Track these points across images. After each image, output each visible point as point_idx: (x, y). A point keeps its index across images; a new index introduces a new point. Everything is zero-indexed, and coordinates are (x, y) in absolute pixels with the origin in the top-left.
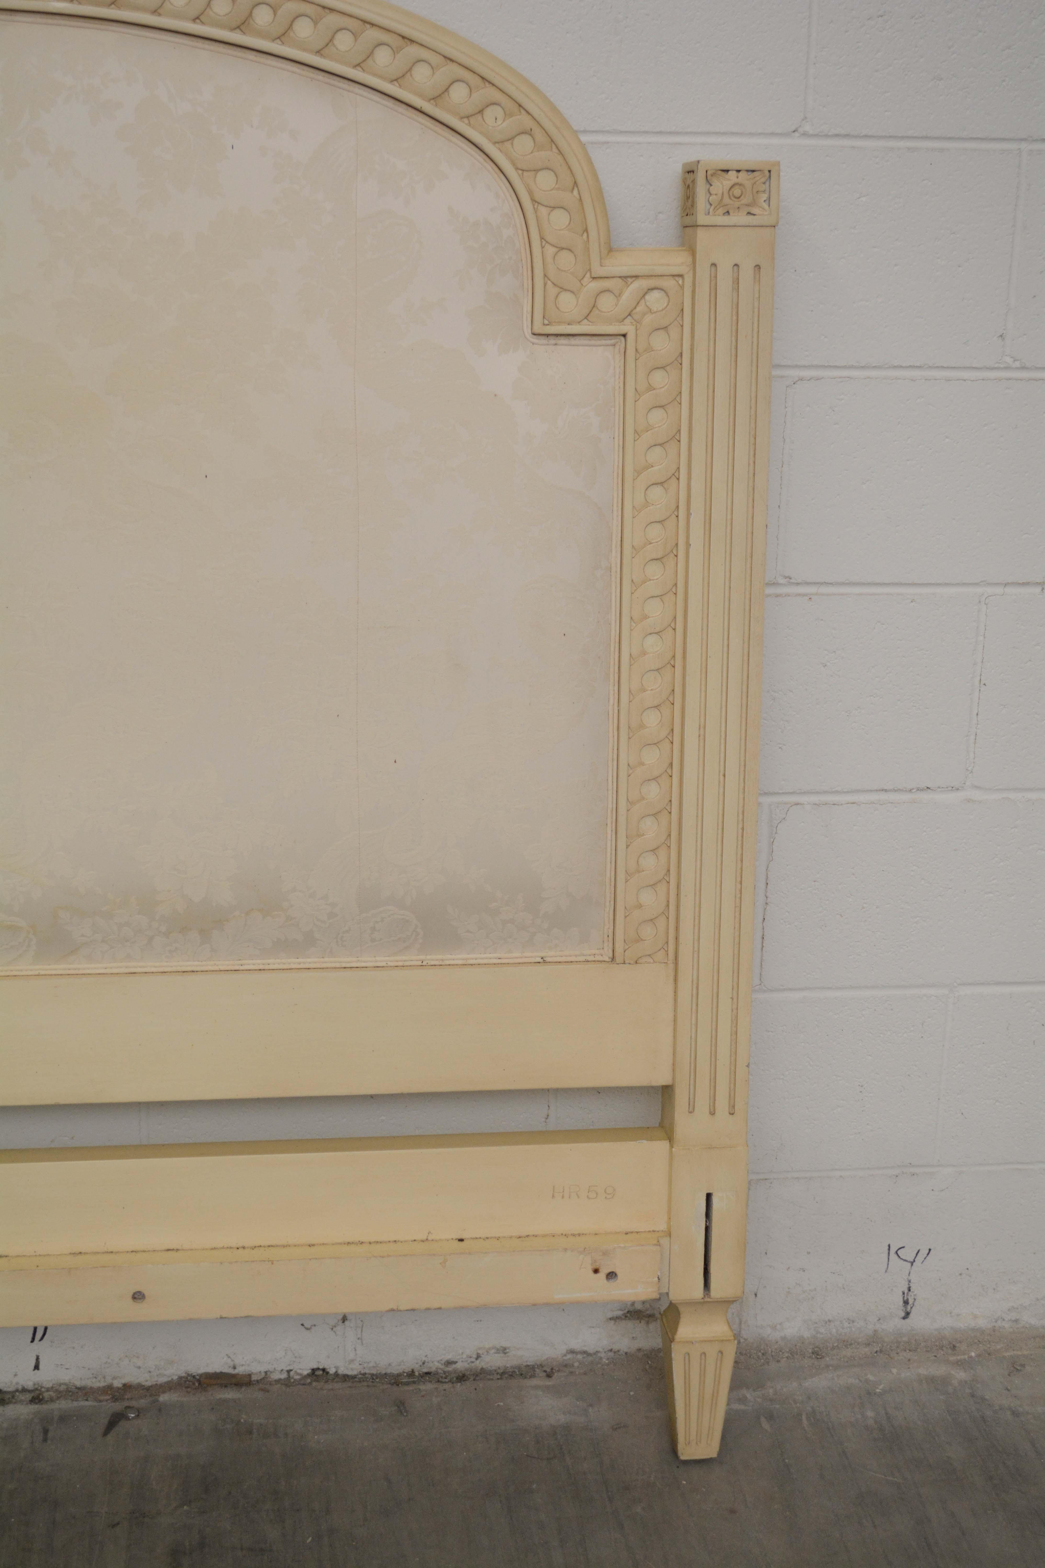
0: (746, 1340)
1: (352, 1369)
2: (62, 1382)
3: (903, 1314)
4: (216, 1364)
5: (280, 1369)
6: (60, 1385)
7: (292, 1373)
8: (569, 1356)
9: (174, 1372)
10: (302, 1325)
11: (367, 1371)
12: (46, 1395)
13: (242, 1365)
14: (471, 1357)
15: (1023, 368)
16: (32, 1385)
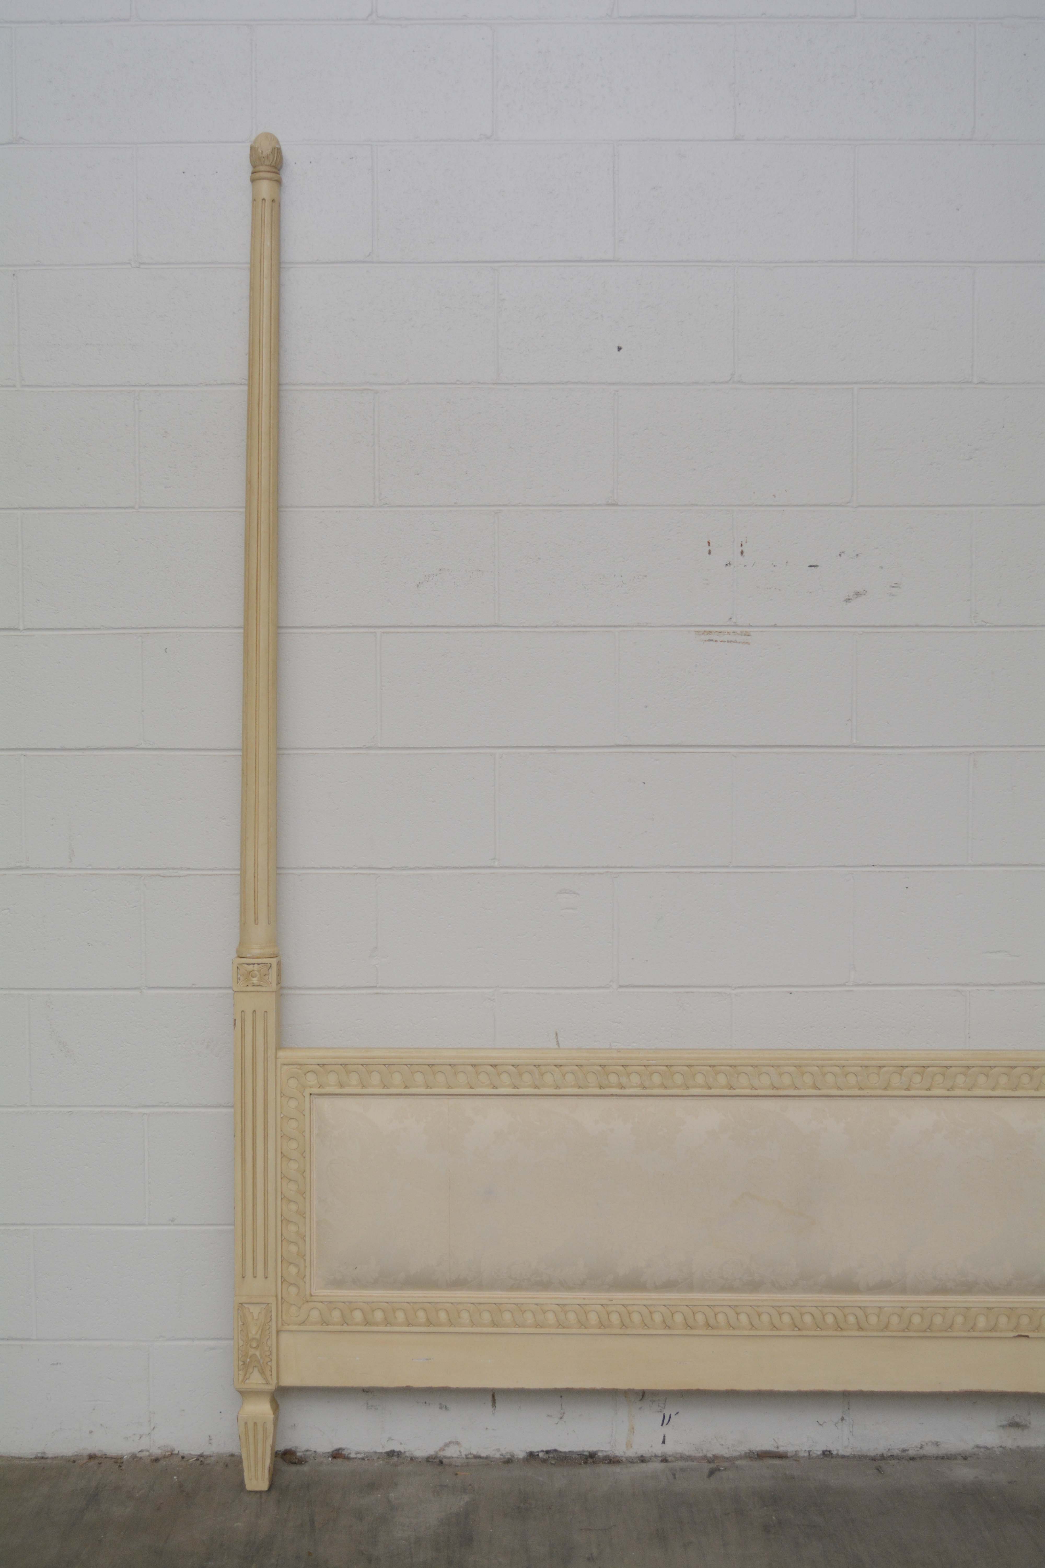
1: (847, 1452)
2: (678, 1452)
4: (766, 1444)
5: (804, 1449)
7: (811, 1453)
8: (977, 1449)
9: (744, 1449)
10: (818, 1422)
11: (856, 1453)
12: (669, 1459)
13: (783, 1447)
14: (917, 1447)
16: (662, 1453)
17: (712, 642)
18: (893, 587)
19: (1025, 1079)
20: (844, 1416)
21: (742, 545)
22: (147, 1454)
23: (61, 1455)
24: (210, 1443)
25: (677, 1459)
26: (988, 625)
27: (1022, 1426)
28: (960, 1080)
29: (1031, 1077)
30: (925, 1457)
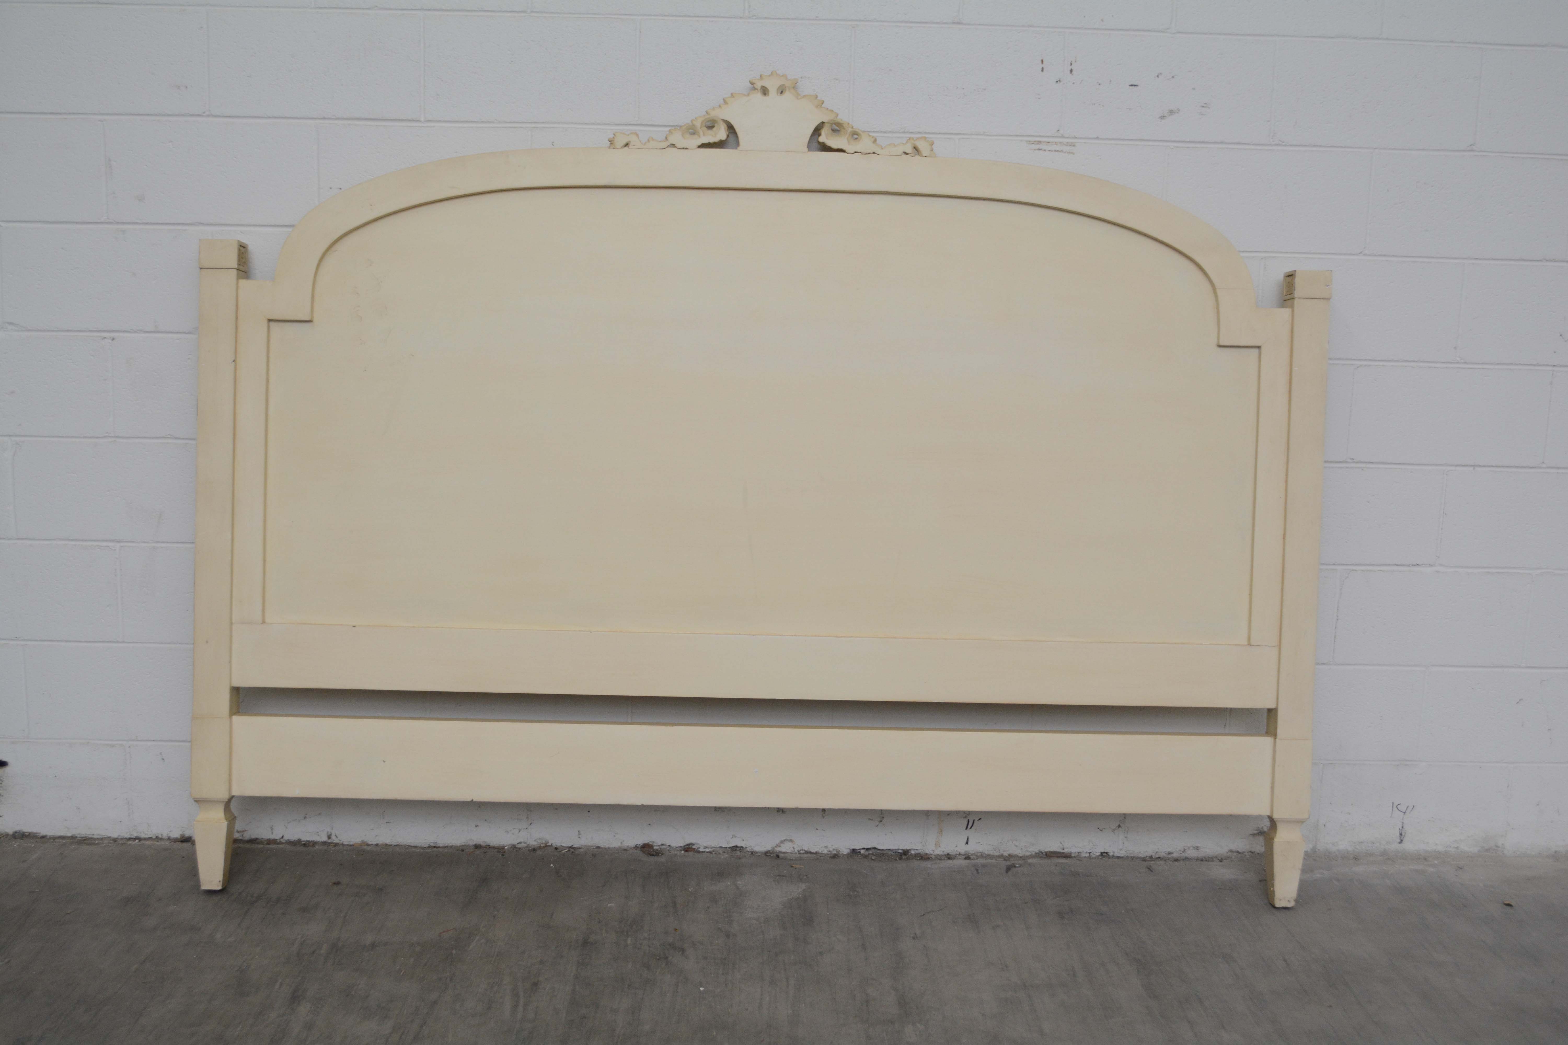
0: (1319, 850)
1: (1121, 854)
2: (979, 851)
3: (1399, 841)
4: (1053, 847)
5: (1085, 852)
6: (978, 853)
7: (1091, 854)
8: (1229, 854)
9: (1034, 850)
10: (1098, 828)
11: (1129, 856)
12: (971, 857)
13: (1067, 848)
14: (1180, 851)
15: (1465, 363)
16: (965, 852)
17: (1041, 151)
18: (1203, 107)
20: (1121, 824)
21: (1071, 64)
22: (525, 845)
23: (451, 845)
24: (580, 837)
25: (978, 857)
26: (1284, 144)
30: (1187, 859)
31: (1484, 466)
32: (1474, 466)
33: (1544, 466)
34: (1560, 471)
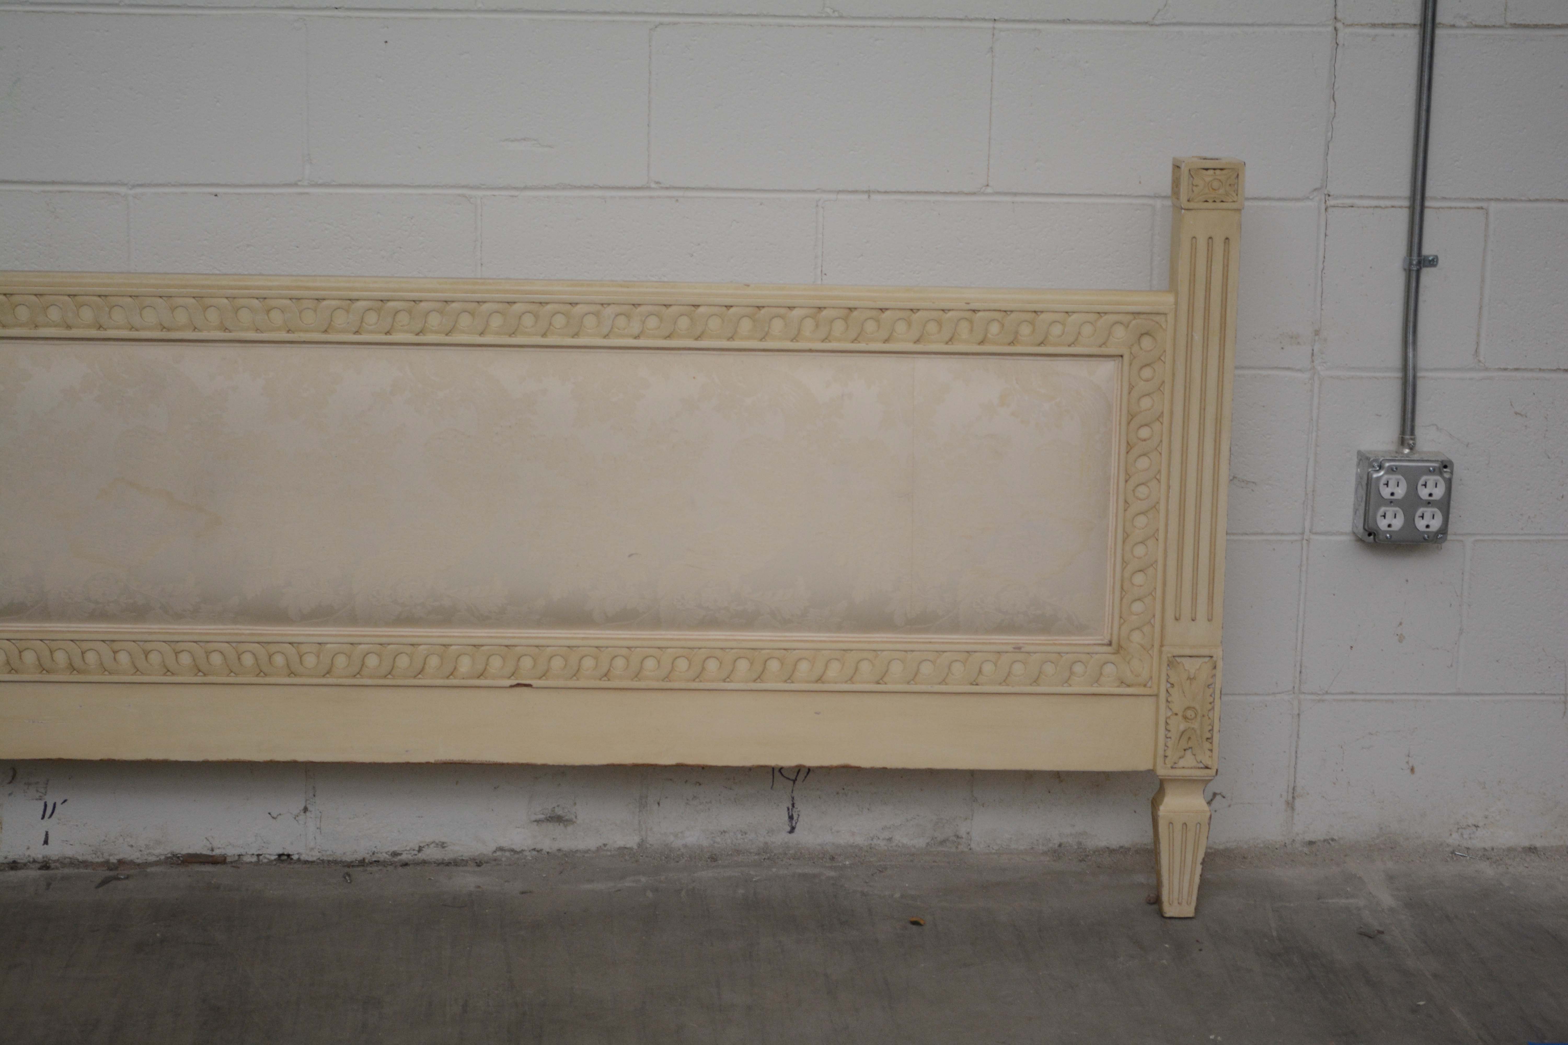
1: (312, 856)
2: (67, 856)
3: (789, 829)
4: (198, 847)
5: (251, 853)
6: (65, 858)
7: (261, 857)
8: (498, 853)
9: (162, 851)
11: (325, 858)
12: (53, 865)
13: (219, 848)
14: (414, 850)
15: (841, 17)
16: (43, 858)
19: (528, 320)
20: (309, 806)
25: (63, 866)
27: (567, 820)
28: (434, 320)
29: (536, 316)
30: (424, 862)
31: (886, 192)
32: (868, 192)
33: (989, 190)
34: (1018, 199)
